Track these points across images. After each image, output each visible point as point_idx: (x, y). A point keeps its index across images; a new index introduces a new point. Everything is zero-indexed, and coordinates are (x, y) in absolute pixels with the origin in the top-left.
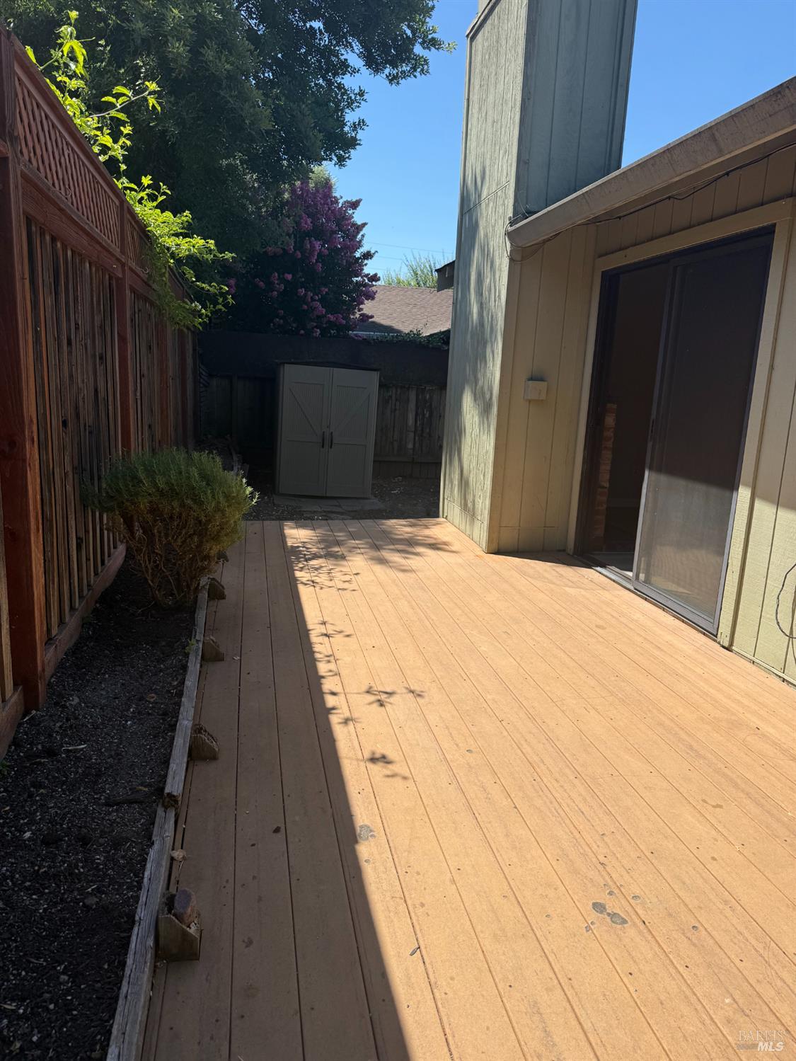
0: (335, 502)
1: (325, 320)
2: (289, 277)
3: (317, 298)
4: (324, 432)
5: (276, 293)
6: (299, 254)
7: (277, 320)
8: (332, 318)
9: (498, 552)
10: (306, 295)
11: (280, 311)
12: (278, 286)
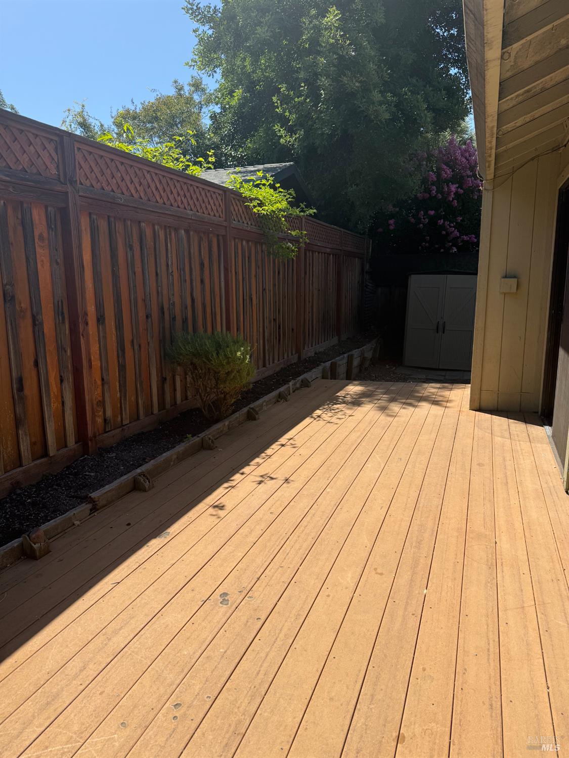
0: (443, 373)
1: (459, 240)
2: (432, 213)
3: (452, 225)
4: (439, 322)
5: (422, 225)
6: (440, 196)
7: (424, 243)
8: (465, 238)
9: (480, 410)
10: (444, 223)
11: (427, 237)
12: (423, 220)
